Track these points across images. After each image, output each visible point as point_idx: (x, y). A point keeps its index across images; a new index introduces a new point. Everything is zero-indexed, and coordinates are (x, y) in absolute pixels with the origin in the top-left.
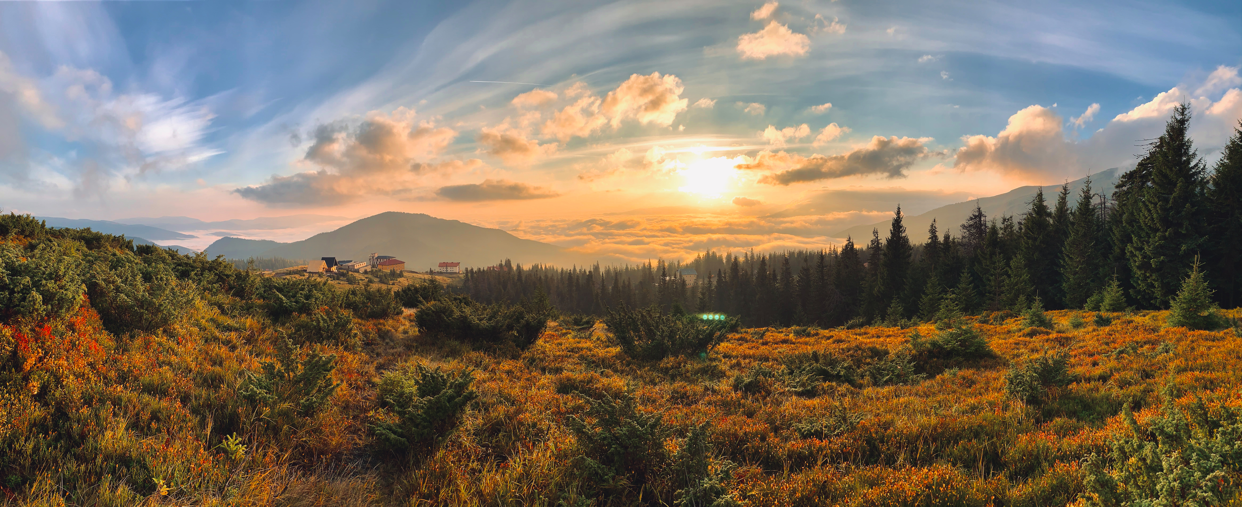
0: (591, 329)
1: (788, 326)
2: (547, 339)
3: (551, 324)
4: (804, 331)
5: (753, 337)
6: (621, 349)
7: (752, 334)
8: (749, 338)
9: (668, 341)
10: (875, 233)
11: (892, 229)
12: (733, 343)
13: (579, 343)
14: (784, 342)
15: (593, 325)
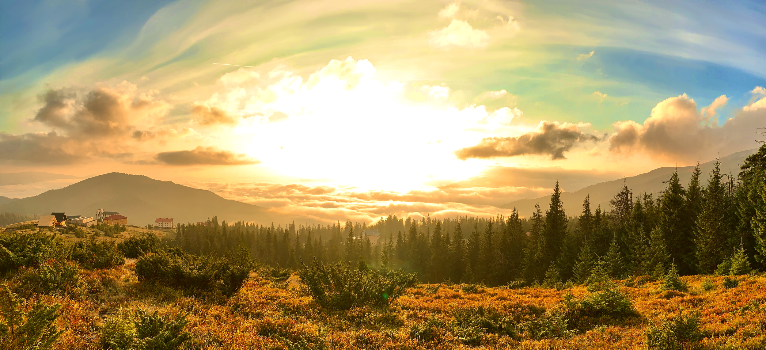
0: (287, 281)
1: (458, 283)
2: (249, 288)
3: (253, 274)
4: (472, 288)
5: (428, 292)
6: (313, 299)
7: (427, 289)
8: (424, 293)
9: (354, 293)
10: (537, 206)
11: (551, 204)
12: (410, 297)
13: (277, 292)
14: (455, 296)
15: (289, 277)
